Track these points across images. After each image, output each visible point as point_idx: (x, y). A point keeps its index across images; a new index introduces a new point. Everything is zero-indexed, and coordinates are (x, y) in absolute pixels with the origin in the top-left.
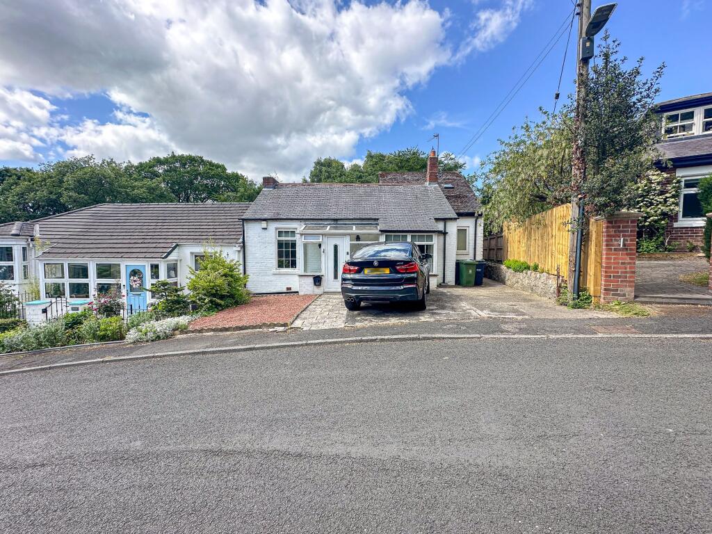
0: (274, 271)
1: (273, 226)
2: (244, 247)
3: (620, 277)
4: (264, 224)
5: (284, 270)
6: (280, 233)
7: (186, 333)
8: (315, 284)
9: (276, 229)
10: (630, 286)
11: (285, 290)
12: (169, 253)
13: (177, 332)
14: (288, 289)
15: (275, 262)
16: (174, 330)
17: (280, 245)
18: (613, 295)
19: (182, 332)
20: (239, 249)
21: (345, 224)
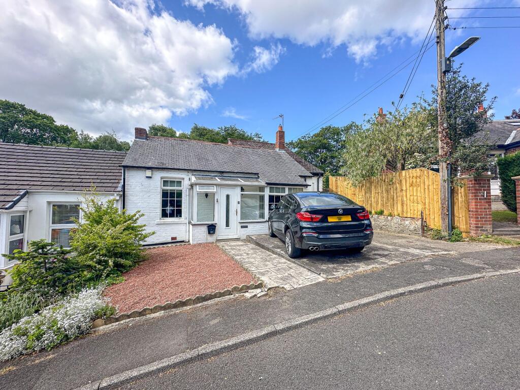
0: (158, 221)
1: (158, 176)
2: (124, 196)
3: (483, 218)
4: (149, 173)
5: (169, 220)
6: (165, 183)
7: (117, 320)
8: (209, 233)
9: (162, 178)
10: (490, 224)
11: (170, 240)
12: (15, 203)
13: (99, 321)
14: (173, 238)
15: (159, 211)
16: (93, 319)
17: (165, 194)
18: (481, 230)
19: (109, 320)
20: (118, 198)
21: (230, 177)
